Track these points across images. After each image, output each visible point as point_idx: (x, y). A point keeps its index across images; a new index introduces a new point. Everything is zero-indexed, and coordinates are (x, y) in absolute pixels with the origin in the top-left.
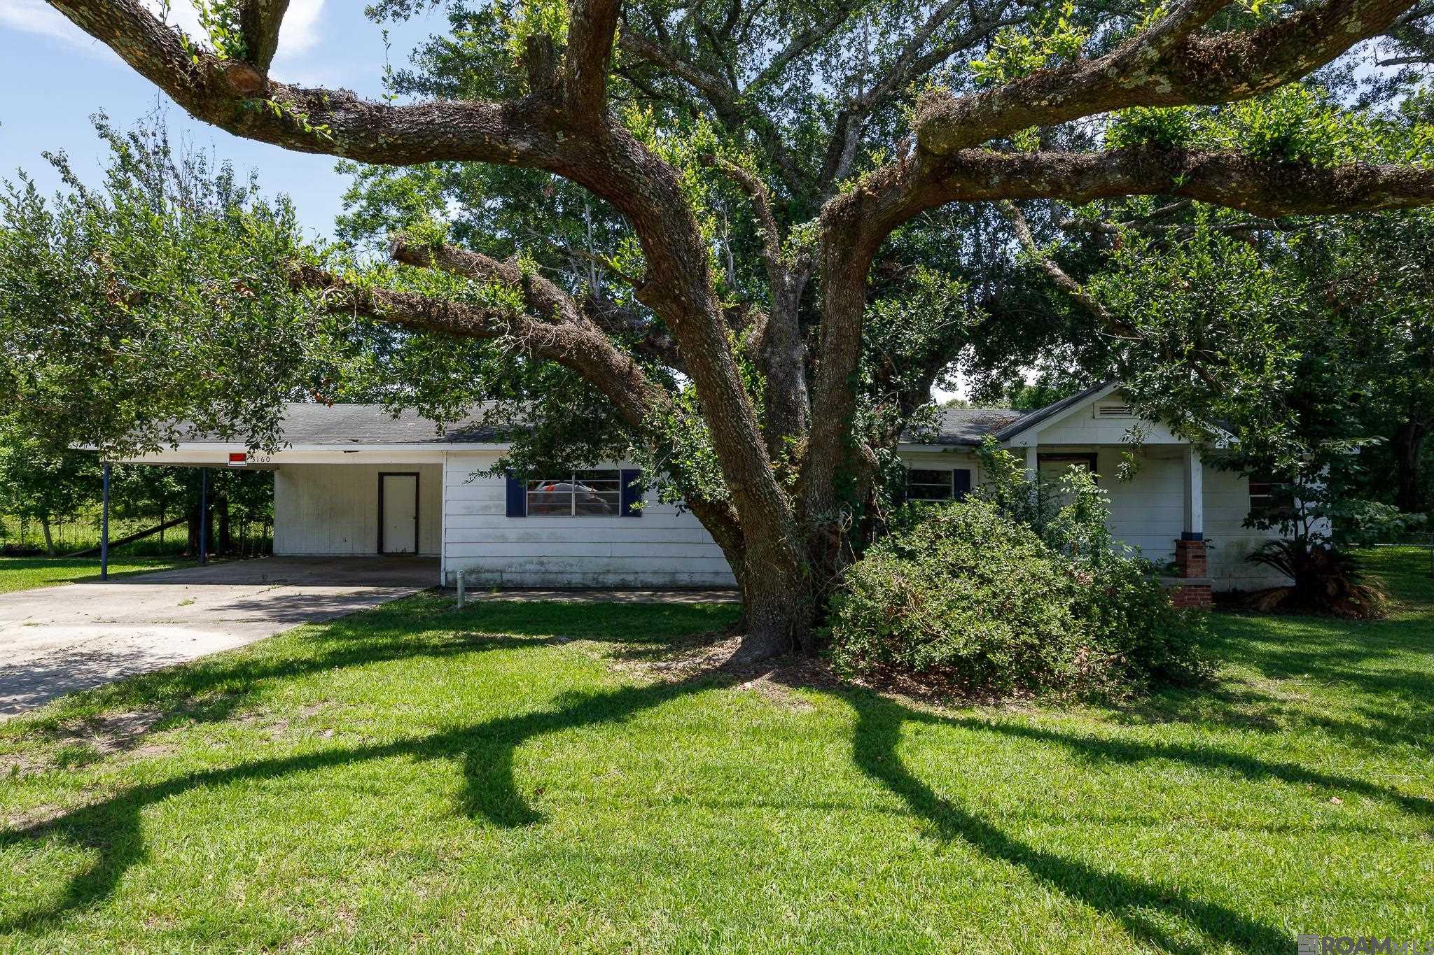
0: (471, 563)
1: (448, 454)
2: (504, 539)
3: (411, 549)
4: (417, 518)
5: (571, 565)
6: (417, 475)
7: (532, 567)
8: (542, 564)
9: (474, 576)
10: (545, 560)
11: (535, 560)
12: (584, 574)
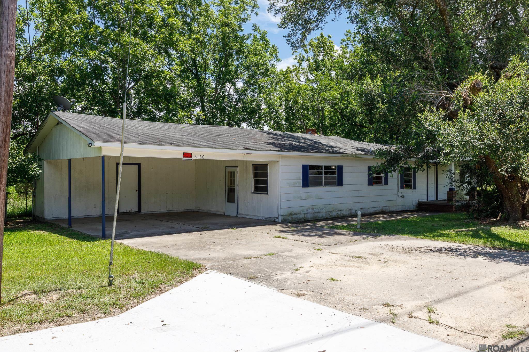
0: (289, 211)
1: (282, 157)
2: (300, 198)
3: (135, 209)
4: (139, 191)
5: (322, 209)
6: (139, 165)
7: (310, 211)
8: (313, 209)
9: (290, 217)
10: (314, 207)
11: (311, 207)
12: (326, 212)
